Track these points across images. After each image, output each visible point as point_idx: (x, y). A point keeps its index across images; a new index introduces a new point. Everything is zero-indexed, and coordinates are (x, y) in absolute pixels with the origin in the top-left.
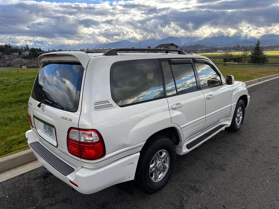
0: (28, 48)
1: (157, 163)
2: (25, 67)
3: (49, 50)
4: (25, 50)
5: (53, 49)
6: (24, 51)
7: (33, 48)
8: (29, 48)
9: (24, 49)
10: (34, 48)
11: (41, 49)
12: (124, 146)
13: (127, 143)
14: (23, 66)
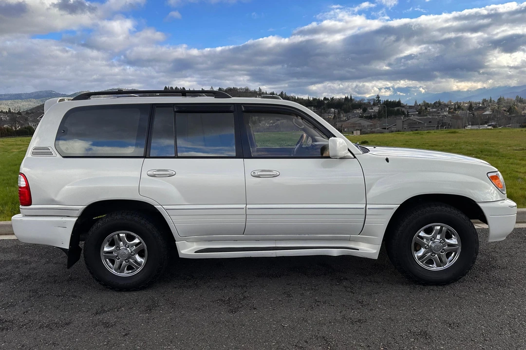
0: (379, 101)
1: (118, 247)
3: (416, 103)
4: (374, 105)
5: (424, 101)
6: (372, 106)
7: (387, 101)
8: (380, 100)
9: (372, 103)
10: (389, 100)
11: (402, 102)
12: (53, 202)
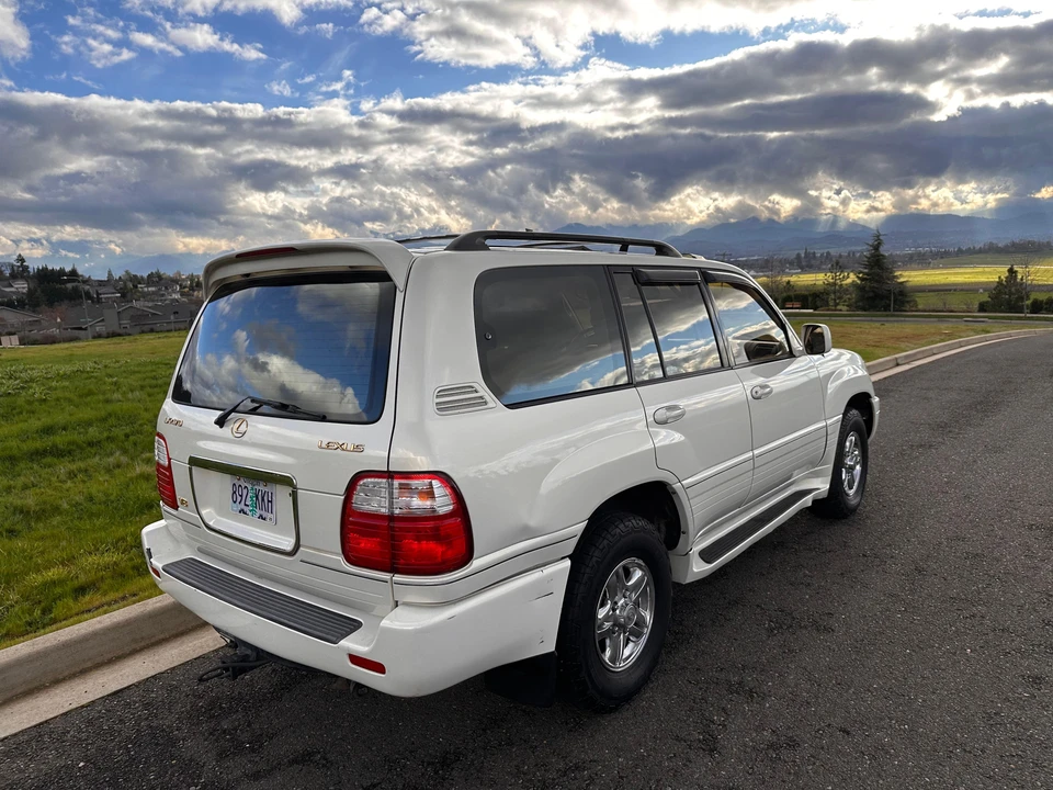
0: (26, 268)
1: (616, 603)
2: (15, 339)
3: (110, 274)
4: (14, 276)
5: (127, 272)
6: (7, 279)
7: (45, 269)
8: (28, 267)
9: (7, 273)
10: (50, 268)
11: (80, 272)
12: (526, 532)
13: (533, 523)
14: (8, 337)
